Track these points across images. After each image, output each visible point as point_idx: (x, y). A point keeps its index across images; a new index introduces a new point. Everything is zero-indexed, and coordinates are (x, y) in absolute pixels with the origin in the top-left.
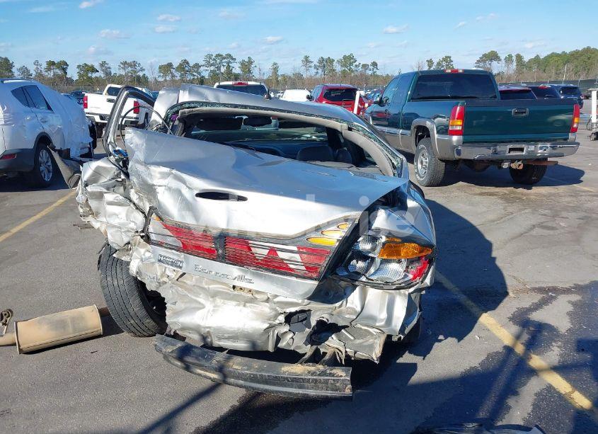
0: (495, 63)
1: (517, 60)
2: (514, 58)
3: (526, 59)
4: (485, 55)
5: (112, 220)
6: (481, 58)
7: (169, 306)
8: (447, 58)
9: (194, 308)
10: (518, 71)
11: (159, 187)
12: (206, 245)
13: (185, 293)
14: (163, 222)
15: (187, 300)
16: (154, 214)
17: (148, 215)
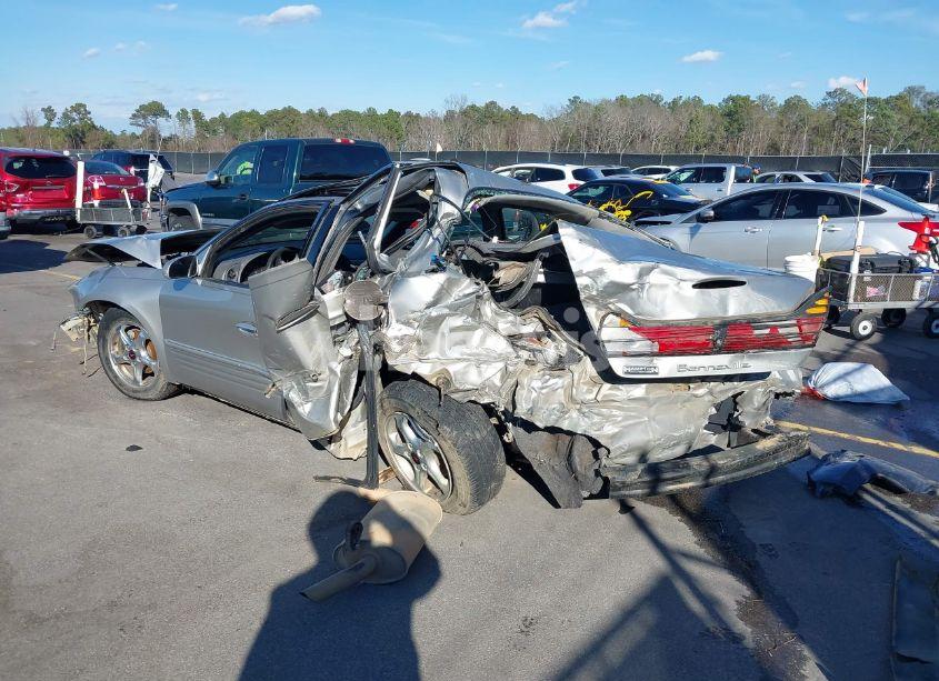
0: (161, 120)
1: (195, 118)
2: (190, 115)
3: (208, 117)
4: (143, 107)
5: (455, 353)
6: (138, 111)
7: (593, 434)
8: (79, 108)
9: (630, 425)
10: (200, 136)
11: (642, 286)
12: (701, 339)
13: (615, 412)
14: (636, 326)
15: (620, 419)
16: (618, 320)
17: (601, 323)
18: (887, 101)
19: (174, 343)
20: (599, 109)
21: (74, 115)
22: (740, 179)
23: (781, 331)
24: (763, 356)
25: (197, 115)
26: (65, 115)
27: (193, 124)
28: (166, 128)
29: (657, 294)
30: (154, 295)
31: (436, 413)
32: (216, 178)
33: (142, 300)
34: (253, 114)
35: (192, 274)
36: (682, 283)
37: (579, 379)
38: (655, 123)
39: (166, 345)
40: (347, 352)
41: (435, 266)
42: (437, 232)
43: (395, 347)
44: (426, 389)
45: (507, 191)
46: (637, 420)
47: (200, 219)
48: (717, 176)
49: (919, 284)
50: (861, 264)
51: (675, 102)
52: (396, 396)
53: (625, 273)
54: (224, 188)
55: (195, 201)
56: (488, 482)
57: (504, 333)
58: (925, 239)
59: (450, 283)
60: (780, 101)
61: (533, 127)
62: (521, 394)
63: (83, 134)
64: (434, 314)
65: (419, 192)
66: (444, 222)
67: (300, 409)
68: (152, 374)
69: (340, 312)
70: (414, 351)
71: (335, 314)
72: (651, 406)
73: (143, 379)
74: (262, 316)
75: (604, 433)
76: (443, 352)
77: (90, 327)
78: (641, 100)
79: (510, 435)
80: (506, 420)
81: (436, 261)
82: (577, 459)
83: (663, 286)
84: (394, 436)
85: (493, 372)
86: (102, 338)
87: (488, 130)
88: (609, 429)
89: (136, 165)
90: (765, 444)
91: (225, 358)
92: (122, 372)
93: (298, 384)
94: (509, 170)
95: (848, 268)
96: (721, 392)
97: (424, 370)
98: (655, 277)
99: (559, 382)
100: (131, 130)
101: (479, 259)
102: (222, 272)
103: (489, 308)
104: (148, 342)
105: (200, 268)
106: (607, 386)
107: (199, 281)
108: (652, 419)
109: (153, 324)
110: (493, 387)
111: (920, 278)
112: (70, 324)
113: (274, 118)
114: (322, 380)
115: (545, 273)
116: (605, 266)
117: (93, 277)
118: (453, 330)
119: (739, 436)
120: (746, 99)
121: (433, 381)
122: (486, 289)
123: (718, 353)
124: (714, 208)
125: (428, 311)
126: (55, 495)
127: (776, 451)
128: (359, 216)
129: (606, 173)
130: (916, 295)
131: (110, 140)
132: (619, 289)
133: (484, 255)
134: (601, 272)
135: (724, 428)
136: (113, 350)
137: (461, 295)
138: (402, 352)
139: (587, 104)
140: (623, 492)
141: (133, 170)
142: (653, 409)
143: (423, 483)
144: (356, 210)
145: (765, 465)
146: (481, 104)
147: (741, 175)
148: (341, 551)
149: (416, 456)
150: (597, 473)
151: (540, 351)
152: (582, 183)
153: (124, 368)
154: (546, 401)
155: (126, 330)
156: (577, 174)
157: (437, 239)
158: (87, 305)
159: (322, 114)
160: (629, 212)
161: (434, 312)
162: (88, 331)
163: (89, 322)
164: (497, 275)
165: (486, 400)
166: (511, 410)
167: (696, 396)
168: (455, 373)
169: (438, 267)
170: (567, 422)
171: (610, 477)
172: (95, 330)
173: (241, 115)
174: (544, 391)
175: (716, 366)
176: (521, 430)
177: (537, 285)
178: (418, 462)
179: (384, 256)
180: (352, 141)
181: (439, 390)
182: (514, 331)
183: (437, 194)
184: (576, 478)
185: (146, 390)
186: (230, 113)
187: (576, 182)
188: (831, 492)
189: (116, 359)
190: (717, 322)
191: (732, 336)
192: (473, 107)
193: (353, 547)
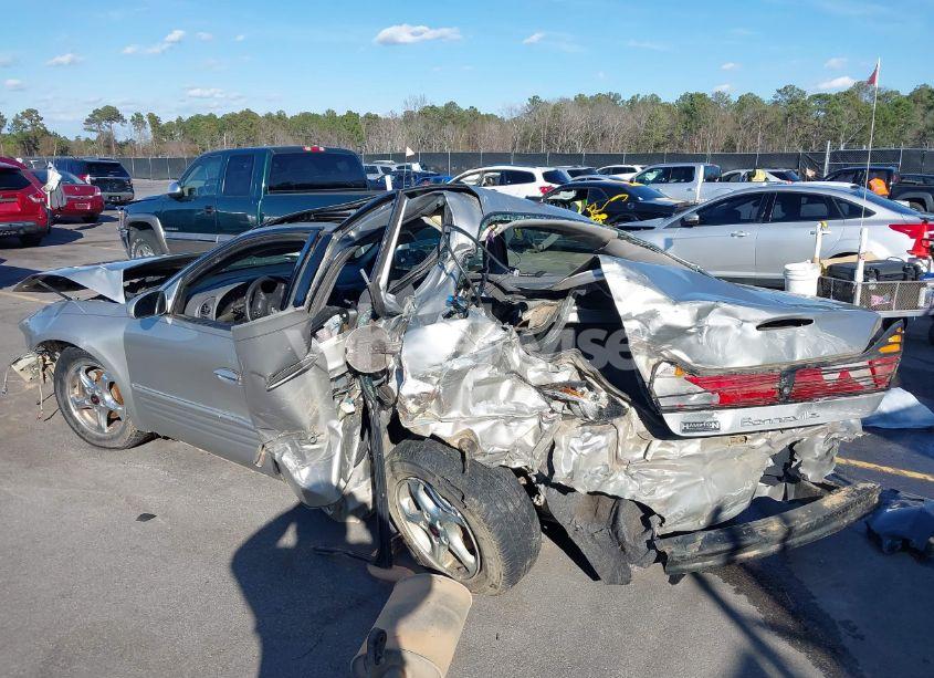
0: (116, 125)
1: (151, 122)
2: (146, 119)
3: (164, 122)
4: (97, 112)
5: (481, 410)
6: (91, 116)
7: (644, 500)
8: (30, 113)
9: (685, 487)
10: (157, 140)
11: (701, 330)
12: (766, 387)
13: (667, 473)
14: (694, 376)
15: (673, 480)
16: (673, 369)
17: (653, 373)
18: (837, 97)
19: (141, 388)
20: (558, 109)
21: (26, 121)
22: (709, 179)
23: (853, 374)
24: (832, 404)
25: (154, 120)
26: (16, 122)
27: (149, 129)
28: (122, 132)
29: (717, 338)
30: (117, 334)
31: (461, 482)
32: (178, 190)
33: (104, 340)
34: (211, 117)
35: (160, 311)
36: (745, 325)
37: (625, 437)
38: (613, 121)
39: (132, 389)
40: (348, 408)
41: (452, 308)
42: (450, 266)
43: (411, 406)
44: (445, 451)
45: (524, 215)
46: (693, 481)
47: (163, 233)
48: (687, 175)
49: (924, 291)
50: (865, 272)
51: (633, 101)
52: (410, 459)
53: (680, 315)
54: (188, 200)
55: (157, 214)
56: (524, 560)
57: (534, 383)
58: (924, 243)
59: (474, 329)
60: (734, 98)
61: (494, 127)
62: (559, 454)
63: (36, 141)
64: (456, 367)
65: (424, 218)
66: (457, 254)
67: (296, 476)
68: (119, 419)
69: (341, 362)
70: (432, 410)
71: (335, 364)
72: (706, 463)
73: (108, 425)
74: (249, 373)
75: (655, 498)
76: (466, 411)
77: (45, 366)
78: (598, 99)
79: (542, 498)
80: (538, 482)
81: (454, 303)
82: (624, 529)
83: (726, 329)
84: (406, 502)
85: (525, 432)
86: (59, 379)
87: (448, 131)
88: (663, 493)
89: (92, 173)
90: (832, 501)
91: (200, 407)
92: (85, 418)
93: (293, 445)
94: (478, 173)
95: (852, 276)
96: (780, 441)
97: (444, 431)
98: (713, 319)
99: (601, 439)
100: (85, 135)
101: (501, 297)
102: (194, 309)
103: (516, 356)
104: (112, 385)
105: (169, 304)
106: (657, 442)
107: (169, 320)
108: (708, 478)
109: (118, 367)
110: (524, 447)
111: (925, 285)
112: (22, 364)
113: (231, 122)
114: (322, 441)
115: (578, 312)
116: (658, 307)
117: (47, 311)
118: (478, 383)
119: (797, 489)
120: (702, 96)
121: (455, 443)
122: (515, 334)
123: (785, 402)
124: (698, 212)
125: (449, 364)
126: (9, 582)
127: (845, 509)
128: (354, 245)
129: (573, 174)
130: (922, 303)
131: (64, 148)
132: (673, 334)
133: (506, 292)
134: (653, 315)
135: (780, 479)
136: (73, 394)
137: (486, 342)
138: (419, 412)
139: (546, 104)
140: (680, 567)
141: (88, 178)
142: (708, 466)
143: (442, 558)
144: (350, 239)
145: (835, 524)
146: (440, 104)
147: (709, 174)
148: (361, 662)
149: (436, 529)
150: (650, 544)
151: (577, 403)
152: (556, 186)
153: (86, 413)
154: (588, 463)
155: (87, 372)
156: (547, 177)
157: (451, 274)
158: (42, 344)
159: (281, 116)
160: (604, 216)
161: (456, 365)
162: (43, 370)
163: (45, 360)
164: (526, 316)
165: (518, 464)
166: (546, 473)
167: (753, 448)
168: (482, 434)
169: (456, 310)
170: (612, 485)
171: (667, 552)
172: (52, 368)
173: (197, 119)
174: (585, 452)
175: (782, 417)
176: (554, 492)
177: (569, 325)
178: (437, 534)
179: (391, 297)
180: (322, 149)
181: (463, 454)
182: (545, 380)
183: (448, 223)
184: (623, 549)
185: (112, 438)
186: (186, 117)
187: (548, 184)
188: (900, 547)
189: (77, 404)
190: (784, 367)
191: (800, 382)
192: (432, 108)
193: (377, 660)
